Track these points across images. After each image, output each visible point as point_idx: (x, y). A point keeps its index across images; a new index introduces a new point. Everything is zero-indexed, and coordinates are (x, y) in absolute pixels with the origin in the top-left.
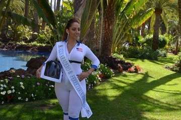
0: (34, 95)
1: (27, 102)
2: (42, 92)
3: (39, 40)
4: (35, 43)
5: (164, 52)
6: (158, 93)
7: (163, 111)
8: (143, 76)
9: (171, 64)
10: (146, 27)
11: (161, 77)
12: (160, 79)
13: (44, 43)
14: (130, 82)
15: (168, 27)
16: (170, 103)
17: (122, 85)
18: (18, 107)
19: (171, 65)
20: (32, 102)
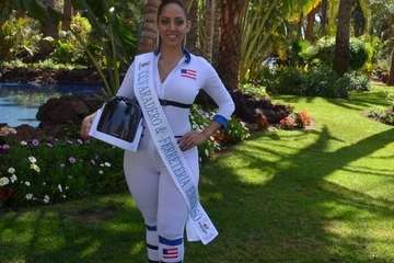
0: (63, 187)
1: (48, 204)
2: (82, 180)
3: (57, 55)
4: (47, 63)
5: (362, 78)
6: (357, 175)
7: (374, 218)
8: (316, 136)
9: (382, 108)
10: (318, 19)
11: (361, 138)
12: (359, 143)
13: (72, 63)
14: (289, 152)
15: (369, 19)
16: (390, 199)
17: (272, 159)
18: (26, 217)
19: (381, 110)
20: (59, 205)
